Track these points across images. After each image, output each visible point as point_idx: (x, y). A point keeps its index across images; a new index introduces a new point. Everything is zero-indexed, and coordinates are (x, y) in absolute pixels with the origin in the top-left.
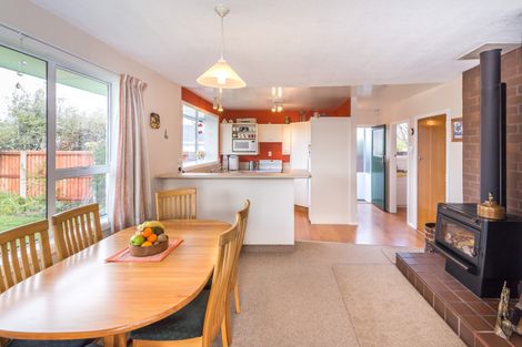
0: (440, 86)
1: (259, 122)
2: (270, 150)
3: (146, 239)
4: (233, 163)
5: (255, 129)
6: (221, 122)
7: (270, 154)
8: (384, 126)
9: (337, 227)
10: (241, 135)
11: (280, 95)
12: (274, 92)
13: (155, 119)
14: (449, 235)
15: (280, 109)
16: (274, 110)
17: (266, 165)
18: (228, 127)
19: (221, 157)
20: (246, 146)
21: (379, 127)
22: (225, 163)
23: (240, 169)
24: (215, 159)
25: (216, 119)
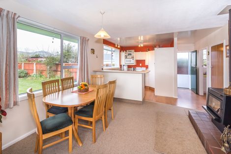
0: (221, 29)
1: (135, 51)
2: (141, 63)
3: (82, 87)
4: (126, 68)
5: (134, 54)
6: (120, 52)
7: (141, 65)
8: (196, 51)
9: (167, 98)
10: (128, 57)
11: (142, 39)
12: (139, 38)
13: (93, 51)
14: (214, 104)
15: (142, 45)
16: (140, 46)
17: (139, 69)
18: (123, 54)
19: (121, 66)
20: (130, 61)
21: (193, 52)
22: (122, 68)
23: (128, 70)
24: (118, 66)
25: (119, 51)
